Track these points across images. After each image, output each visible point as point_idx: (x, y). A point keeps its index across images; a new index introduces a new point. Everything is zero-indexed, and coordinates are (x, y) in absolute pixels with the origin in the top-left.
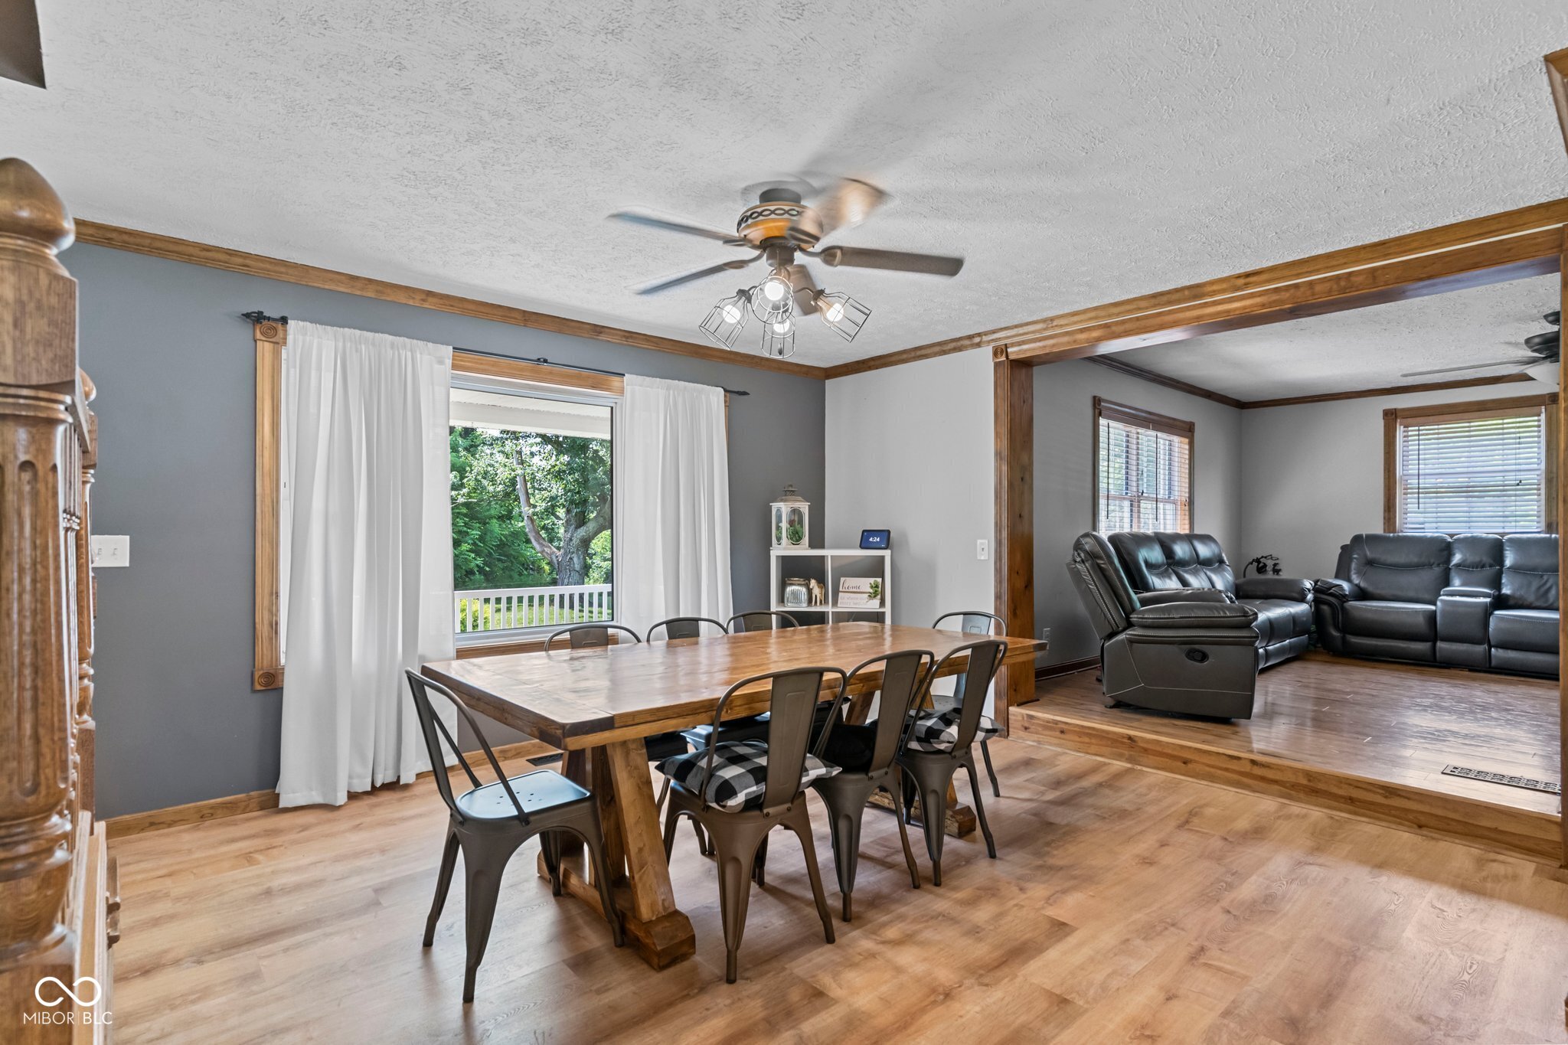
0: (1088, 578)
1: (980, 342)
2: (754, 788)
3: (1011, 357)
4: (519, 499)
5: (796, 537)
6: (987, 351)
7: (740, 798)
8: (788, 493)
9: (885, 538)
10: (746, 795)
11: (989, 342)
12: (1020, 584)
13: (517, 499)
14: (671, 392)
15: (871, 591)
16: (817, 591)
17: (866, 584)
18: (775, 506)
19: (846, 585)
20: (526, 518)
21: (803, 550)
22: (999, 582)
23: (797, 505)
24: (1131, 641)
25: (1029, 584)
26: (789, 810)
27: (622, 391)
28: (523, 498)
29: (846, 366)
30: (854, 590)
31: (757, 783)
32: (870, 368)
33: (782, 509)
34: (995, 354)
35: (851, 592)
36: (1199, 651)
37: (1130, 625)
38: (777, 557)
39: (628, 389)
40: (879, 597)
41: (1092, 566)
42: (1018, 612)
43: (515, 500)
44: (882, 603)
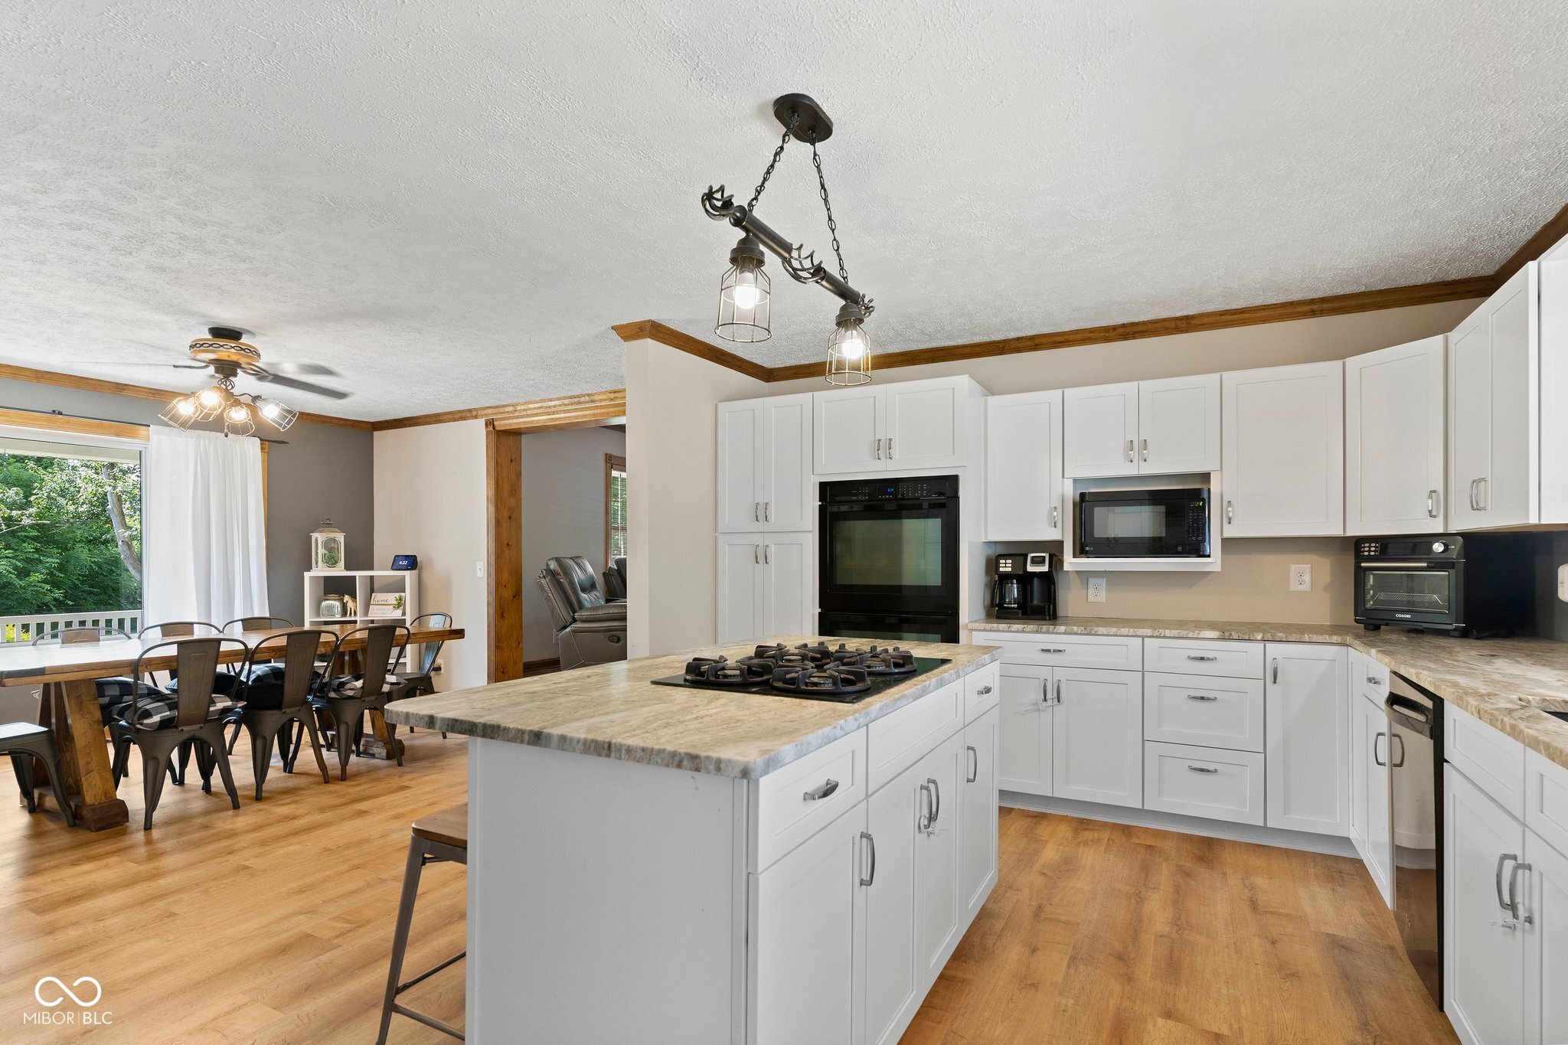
0: (547, 589)
1: (477, 415)
2: (168, 713)
3: (497, 429)
4: (111, 521)
5: (331, 561)
6: (482, 422)
7: (156, 718)
8: (326, 525)
9: (412, 563)
10: (161, 717)
11: (482, 416)
12: (508, 594)
13: (109, 521)
14: (202, 441)
15: (396, 603)
16: (350, 605)
17: (392, 598)
18: (314, 535)
19: (376, 599)
20: (120, 543)
21: (340, 571)
22: (489, 593)
23: (332, 535)
24: (574, 632)
25: (517, 594)
26: (201, 728)
27: (148, 438)
28: (115, 521)
29: (387, 422)
30: (383, 603)
31: (170, 710)
32: (405, 426)
33: (319, 537)
34: (486, 425)
35: (383, 605)
36: (614, 636)
37: (575, 620)
38: (310, 577)
39: (154, 438)
40: (402, 607)
41: (551, 580)
42: (505, 615)
43: (106, 522)
44: (404, 614)
